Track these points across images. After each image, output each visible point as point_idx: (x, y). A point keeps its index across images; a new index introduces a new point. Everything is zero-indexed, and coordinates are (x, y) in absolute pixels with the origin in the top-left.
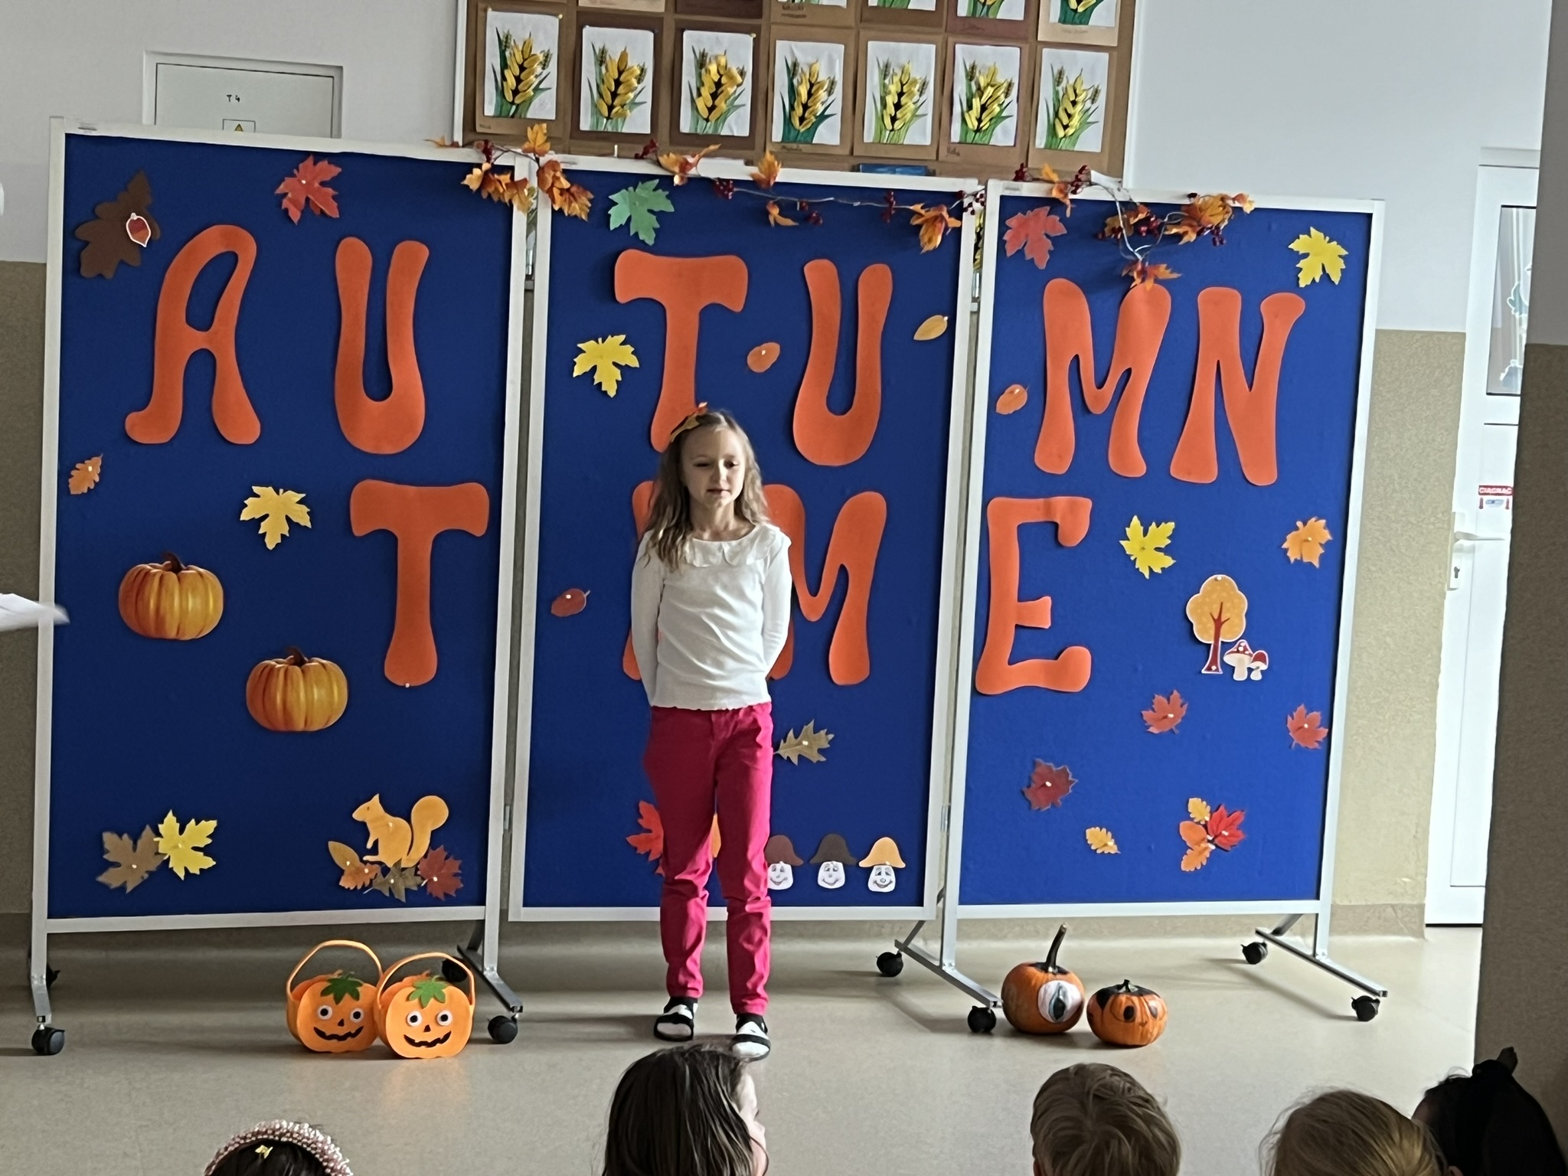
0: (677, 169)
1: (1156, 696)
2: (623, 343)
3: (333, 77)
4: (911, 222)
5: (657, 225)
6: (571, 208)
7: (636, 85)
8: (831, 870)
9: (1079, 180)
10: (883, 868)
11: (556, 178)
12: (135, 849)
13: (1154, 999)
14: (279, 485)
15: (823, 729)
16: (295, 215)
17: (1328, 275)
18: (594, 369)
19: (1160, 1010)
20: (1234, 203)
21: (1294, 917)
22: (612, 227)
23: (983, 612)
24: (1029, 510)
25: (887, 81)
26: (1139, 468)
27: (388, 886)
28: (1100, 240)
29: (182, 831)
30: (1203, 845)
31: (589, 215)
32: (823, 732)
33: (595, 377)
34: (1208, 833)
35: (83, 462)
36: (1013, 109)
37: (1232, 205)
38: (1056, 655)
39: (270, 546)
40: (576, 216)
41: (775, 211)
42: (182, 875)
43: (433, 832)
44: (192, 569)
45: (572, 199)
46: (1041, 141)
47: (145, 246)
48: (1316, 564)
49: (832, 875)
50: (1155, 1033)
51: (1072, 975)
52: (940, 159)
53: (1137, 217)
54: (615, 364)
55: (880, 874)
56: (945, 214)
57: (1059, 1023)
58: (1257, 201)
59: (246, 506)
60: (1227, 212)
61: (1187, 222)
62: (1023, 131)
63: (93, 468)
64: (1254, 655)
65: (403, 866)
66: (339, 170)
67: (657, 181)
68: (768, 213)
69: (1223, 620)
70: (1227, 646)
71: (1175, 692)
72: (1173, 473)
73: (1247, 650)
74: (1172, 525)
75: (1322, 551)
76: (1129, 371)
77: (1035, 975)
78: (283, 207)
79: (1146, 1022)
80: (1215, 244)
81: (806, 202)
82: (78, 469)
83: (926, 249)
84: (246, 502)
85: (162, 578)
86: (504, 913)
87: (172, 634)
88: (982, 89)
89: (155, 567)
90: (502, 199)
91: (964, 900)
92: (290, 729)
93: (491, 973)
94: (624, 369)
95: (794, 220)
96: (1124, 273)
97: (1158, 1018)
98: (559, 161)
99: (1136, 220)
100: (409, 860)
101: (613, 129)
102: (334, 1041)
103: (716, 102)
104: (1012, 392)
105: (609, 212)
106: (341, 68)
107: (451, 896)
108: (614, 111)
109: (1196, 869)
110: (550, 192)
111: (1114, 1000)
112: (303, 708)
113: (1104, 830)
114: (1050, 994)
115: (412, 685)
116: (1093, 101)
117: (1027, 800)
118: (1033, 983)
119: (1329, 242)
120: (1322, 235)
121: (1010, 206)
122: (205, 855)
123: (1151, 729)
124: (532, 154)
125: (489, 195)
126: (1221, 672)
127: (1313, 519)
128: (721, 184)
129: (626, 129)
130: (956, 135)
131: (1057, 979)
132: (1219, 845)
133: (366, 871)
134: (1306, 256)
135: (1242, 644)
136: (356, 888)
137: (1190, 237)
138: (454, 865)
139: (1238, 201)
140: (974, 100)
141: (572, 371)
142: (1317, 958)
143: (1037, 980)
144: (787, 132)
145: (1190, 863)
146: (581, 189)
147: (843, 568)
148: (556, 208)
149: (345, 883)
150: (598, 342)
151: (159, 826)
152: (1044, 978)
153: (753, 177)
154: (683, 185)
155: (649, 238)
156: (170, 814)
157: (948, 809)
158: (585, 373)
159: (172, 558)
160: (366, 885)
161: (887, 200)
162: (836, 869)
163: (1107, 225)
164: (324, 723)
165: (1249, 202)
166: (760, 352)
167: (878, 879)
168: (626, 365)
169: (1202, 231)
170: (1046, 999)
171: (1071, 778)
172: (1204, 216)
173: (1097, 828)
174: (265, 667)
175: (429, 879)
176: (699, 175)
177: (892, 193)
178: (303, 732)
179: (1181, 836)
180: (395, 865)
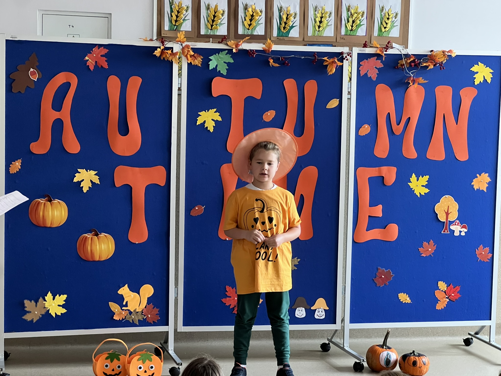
0: (234, 47)
1: (424, 242)
2: (215, 112)
3: (108, 17)
4: (323, 64)
5: (227, 68)
6: (195, 62)
7: (221, 17)
8: (300, 311)
9: (388, 46)
10: (320, 309)
11: (188, 51)
12: (36, 306)
13: (424, 357)
14: (87, 169)
15: (296, 257)
16: (92, 68)
17: (486, 80)
18: (205, 121)
19: (427, 361)
21: (483, 327)
22: (210, 69)
23: (356, 211)
24: (373, 172)
25: (316, 13)
26: (414, 155)
27: (132, 318)
28: (396, 69)
29: (54, 299)
30: (445, 299)
31: (201, 64)
33: (205, 125)
34: (446, 295)
35: (14, 161)
36: (365, 22)
37: (447, 54)
38: (384, 228)
39: (85, 191)
40: (196, 65)
41: (271, 61)
42: (54, 316)
43: (148, 298)
44: (56, 201)
45: (195, 59)
46: (376, 33)
47: (36, 80)
48: (485, 190)
49: (301, 313)
50: (425, 371)
51: (393, 349)
52: (337, 41)
53: (410, 59)
54: (212, 120)
55: (319, 312)
56: (336, 60)
58: (457, 52)
60: (446, 57)
61: (430, 61)
62: (369, 30)
63: (18, 163)
64: (462, 226)
65: (137, 311)
66: (108, 50)
67: (227, 51)
68: (269, 62)
69: (449, 213)
70: (451, 223)
71: (431, 241)
72: (428, 157)
73: (459, 224)
74: (428, 177)
75: (487, 185)
77: (379, 349)
78: (87, 65)
79: (421, 367)
80: (441, 69)
81: (283, 57)
82: (13, 164)
83: (329, 74)
84: (75, 175)
85: (45, 204)
86: (176, 328)
87: (49, 225)
88: (353, 15)
89: (42, 200)
90: (169, 60)
91: (352, 321)
92: (94, 260)
93: (171, 351)
94: (216, 122)
95: (279, 64)
96: (406, 81)
97: (426, 365)
98: (190, 45)
99: (410, 61)
100: (139, 309)
101: (213, 34)
103: (252, 23)
104: (365, 127)
105: (209, 63)
106: (111, 14)
107: (156, 323)
108: (213, 27)
109: (442, 309)
110: (186, 56)
111: (409, 358)
112: (98, 252)
113: (405, 294)
114: (384, 356)
115: (139, 243)
116: (396, 18)
117: (375, 282)
119: (486, 67)
120: (483, 65)
121: (361, 57)
122: (63, 308)
123: (422, 255)
124: (180, 42)
125: (164, 58)
126: (449, 233)
127: (484, 173)
128: (251, 51)
129: (218, 34)
130: (343, 32)
131: (387, 351)
132: (450, 299)
133: (123, 313)
134: (477, 73)
135: (457, 222)
136: (120, 319)
137: (431, 67)
139: (450, 53)
140: (350, 19)
141: (197, 123)
142: (491, 342)
143: (379, 351)
144: (279, 33)
145: (440, 306)
146: (198, 55)
147: (302, 195)
148: (189, 62)
149: (116, 318)
150: (206, 112)
151: (45, 297)
152: (382, 350)
153: (263, 48)
154: (236, 52)
155: (224, 72)
156: (49, 292)
157: (344, 287)
158: (201, 123)
159: (48, 196)
160: (123, 318)
161: (314, 56)
162: (302, 310)
163: (399, 63)
164: (106, 258)
165: (454, 53)
166: (268, 114)
167: (318, 314)
168: (217, 120)
169: (436, 64)
170: (383, 358)
171: (392, 274)
172: (436, 58)
173: (403, 293)
174: (84, 237)
175: (147, 316)
176: (243, 48)
177: (316, 53)
178: (98, 261)
179: (436, 296)
180: (134, 311)
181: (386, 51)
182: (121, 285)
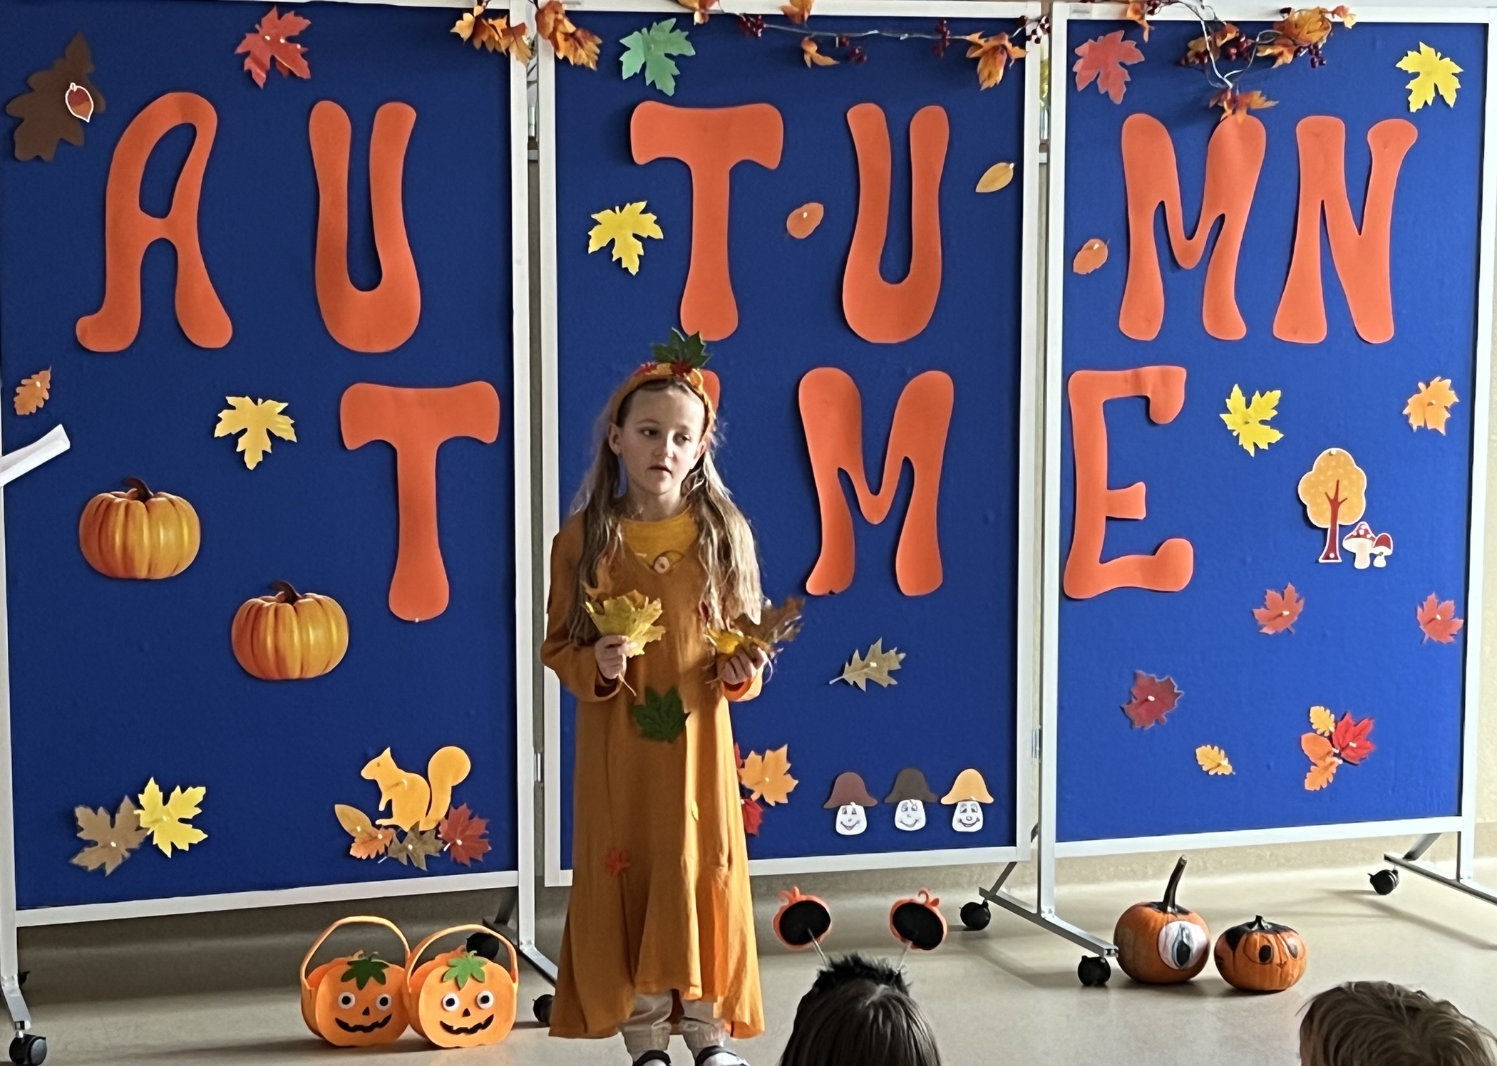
0: (696, 5)
1: (1268, 590)
2: (644, 212)
4: (968, 55)
5: (677, 72)
6: (578, 56)
8: (910, 810)
10: (969, 804)
11: (557, 21)
12: (113, 824)
13: (1292, 936)
14: (256, 395)
15: (893, 649)
16: (260, 77)
17: (1442, 96)
18: (612, 242)
19: (1299, 948)
20: (1333, 17)
21: (1431, 838)
22: (625, 76)
23: (1069, 505)
24: (1115, 384)
26: (1236, 328)
27: (406, 852)
28: (1184, 66)
29: (166, 801)
30: (1329, 759)
31: (598, 63)
32: (892, 652)
33: (613, 252)
34: (1333, 746)
35: (30, 378)
37: (1332, 19)
38: (1152, 549)
39: (251, 465)
40: (583, 66)
41: (812, 49)
42: (168, 852)
43: (454, 788)
44: (160, 496)
45: (578, 45)
47: (88, 121)
49: (911, 816)
50: (1295, 976)
51: (1194, 915)
53: (1224, 37)
54: (636, 236)
55: (965, 811)
56: (1009, 45)
57: (1184, 970)
58: (1358, 14)
59: (220, 419)
60: (1326, 29)
61: (1281, 41)
63: (41, 383)
64: (1377, 538)
65: (421, 829)
66: (308, 22)
67: (674, 20)
68: (803, 52)
69: (1340, 500)
70: (1346, 530)
71: (1290, 586)
72: (1276, 334)
73: (1369, 533)
74: (1277, 394)
75: (1448, 415)
77: (1153, 916)
78: (246, 68)
79: (1285, 963)
80: (1313, 65)
81: (846, 37)
82: (24, 386)
83: (984, 87)
84: (220, 415)
85: (127, 507)
86: (539, 880)
87: (142, 573)
89: (119, 496)
90: (498, 49)
91: (1062, 836)
92: (285, 677)
93: (529, 949)
94: (647, 242)
95: (834, 58)
96: (1212, 104)
97: (1298, 958)
99: (1225, 41)
100: (427, 823)
102: (360, 1033)
104: (1091, 248)
105: (621, 59)
107: (478, 861)
109: (1321, 787)
110: (553, 37)
111: (1247, 940)
112: (298, 652)
113: (1216, 748)
114: (1172, 937)
115: (422, 619)
117: (1127, 716)
118: (1152, 924)
119: (1441, 58)
120: (1432, 50)
121: (1079, 31)
122: (194, 827)
123: (1265, 630)
125: (483, 43)
126: (1340, 560)
127: (1438, 378)
128: (748, 20)
131: (1179, 920)
132: (1348, 760)
133: (380, 836)
134: (1416, 75)
135: (1362, 527)
136: (369, 856)
137: (1287, 58)
138: (479, 825)
139: (1339, 15)
141: (588, 246)
142: (1461, 881)
143: (1155, 922)
145: (1315, 781)
146: (588, 34)
147: (907, 461)
148: (561, 56)
149: (357, 851)
150: (615, 212)
151: (140, 796)
152: (1164, 919)
153: (783, 11)
154: (704, 24)
155: (669, 87)
156: (152, 780)
157: (1038, 732)
158: (602, 248)
159: (140, 485)
160: (380, 853)
161: (940, 31)
162: (915, 807)
163: (1189, 49)
164: (324, 667)
165: (1351, 15)
166: (801, 215)
167: (963, 817)
168: (649, 237)
169: (1298, 51)
170: (1167, 944)
171: (1178, 689)
172: (1299, 33)
173: (1209, 746)
174: (253, 606)
175: (453, 842)
176: (723, 11)
177: (945, 22)
178: (300, 680)
179: (1303, 751)
180: (412, 829)
181: (1152, 13)
182: (371, 752)
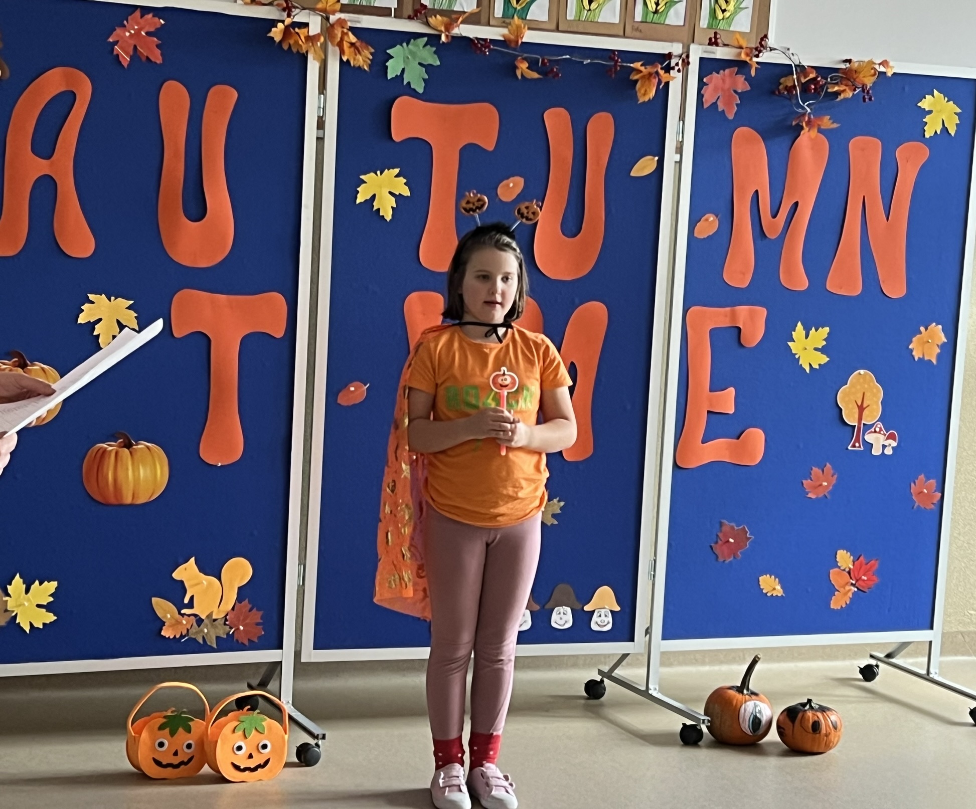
0: (443, 29)
1: (813, 468)
2: (397, 176)
4: (630, 78)
5: (426, 76)
6: (356, 60)
8: (562, 613)
9: (762, 46)
10: (603, 611)
11: (343, 34)
13: (834, 714)
14: (110, 294)
15: (556, 498)
16: (125, 60)
17: (947, 128)
18: (374, 197)
19: (838, 723)
20: (879, 68)
21: (904, 645)
22: (389, 77)
23: (683, 402)
24: (719, 317)
26: (802, 283)
27: (202, 634)
28: (777, 95)
29: (27, 591)
30: (848, 588)
31: (370, 66)
32: (555, 501)
33: (374, 204)
34: (851, 578)
37: (879, 70)
38: (737, 435)
39: (103, 345)
40: (359, 67)
41: (524, 66)
42: (27, 629)
43: (239, 588)
44: (35, 365)
45: (356, 51)
46: (704, 22)
48: (934, 361)
49: (562, 618)
50: (835, 742)
51: (762, 696)
52: (626, 34)
53: (807, 76)
54: (390, 193)
55: (600, 616)
56: (659, 70)
57: (755, 735)
58: (898, 67)
59: (83, 311)
60: (874, 75)
61: (845, 82)
62: (690, 14)
64: (887, 434)
65: (214, 617)
66: (162, 22)
67: (426, 39)
68: (515, 67)
69: (865, 406)
70: (867, 427)
71: (828, 465)
72: (828, 288)
73: (882, 431)
74: (827, 329)
75: (939, 351)
76: (796, 204)
77: (735, 696)
78: (115, 53)
79: (829, 733)
80: (864, 100)
81: (547, 59)
83: (641, 101)
84: (82, 307)
86: (298, 654)
89: (4, 364)
90: (300, 51)
91: (664, 638)
92: (121, 503)
93: (287, 705)
94: (398, 198)
95: (539, 73)
96: (794, 123)
97: (838, 730)
98: (346, 20)
99: (807, 79)
100: (219, 612)
101: (367, 3)
102: (170, 769)
104: (707, 220)
105: (387, 65)
107: (253, 642)
109: (842, 607)
110: (340, 45)
111: (803, 716)
112: (131, 485)
113: (773, 577)
114: (749, 712)
115: (223, 464)
117: (714, 553)
118: (734, 702)
119: (948, 101)
120: (942, 96)
121: (708, 66)
122: (47, 611)
123: (810, 495)
124: (323, 13)
125: (290, 46)
126: (862, 448)
127: (933, 325)
128: (479, 42)
130: (638, 17)
131: (753, 700)
132: (860, 588)
133: (184, 622)
134: (930, 112)
135: (878, 426)
136: (175, 636)
137: (848, 94)
138: (257, 616)
139: (883, 66)
141: (356, 198)
142: (931, 676)
143: (736, 700)
144: (506, 9)
145: (838, 602)
146: (364, 44)
147: (572, 364)
148: (345, 59)
149: (166, 633)
150: (377, 175)
151: (8, 586)
152: (742, 699)
153: (503, 37)
154: (448, 43)
155: (419, 87)
156: (18, 575)
157: (653, 562)
158: (366, 200)
159: (20, 356)
160: (184, 634)
161: (612, 59)
162: (566, 613)
164: (149, 496)
165: (891, 67)
166: (508, 185)
167: (599, 620)
168: (400, 194)
169: (855, 89)
170: (746, 717)
171: (749, 535)
172: (857, 77)
173: (768, 576)
174: (99, 450)
175: (236, 628)
176: (461, 34)
177: (616, 53)
178: (131, 505)
179: (831, 581)
180: (208, 616)
182: (180, 560)
